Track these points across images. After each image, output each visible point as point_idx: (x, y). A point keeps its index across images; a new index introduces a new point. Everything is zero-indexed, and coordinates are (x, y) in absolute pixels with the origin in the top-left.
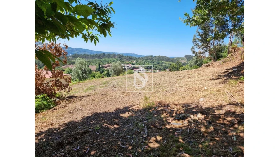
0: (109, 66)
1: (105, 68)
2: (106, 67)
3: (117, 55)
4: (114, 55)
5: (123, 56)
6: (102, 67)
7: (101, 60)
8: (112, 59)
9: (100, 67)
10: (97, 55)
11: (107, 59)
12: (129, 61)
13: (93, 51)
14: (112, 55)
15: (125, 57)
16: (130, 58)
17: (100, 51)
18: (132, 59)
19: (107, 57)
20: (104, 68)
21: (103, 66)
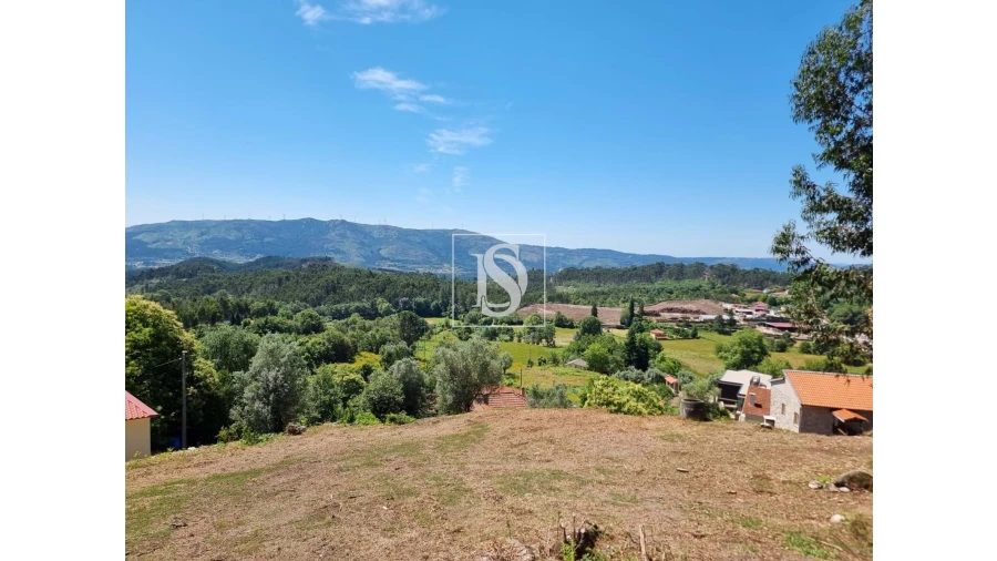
0: (670, 310)
1: (654, 319)
2: (656, 314)
3: (712, 267)
4: (698, 268)
5: (734, 269)
6: (643, 313)
7: (648, 286)
8: (687, 283)
9: (633, 315)
10: (635, 269)
11: (670, 284)
12: (762, 289)
13: (629, 254)
14: (691, 266)
15: (743, 275)
16: (767, 279)
17: (654, 255)
18: (775, 281)
19: (670, 277)
20: (648, 318)
21: (646, 309)
